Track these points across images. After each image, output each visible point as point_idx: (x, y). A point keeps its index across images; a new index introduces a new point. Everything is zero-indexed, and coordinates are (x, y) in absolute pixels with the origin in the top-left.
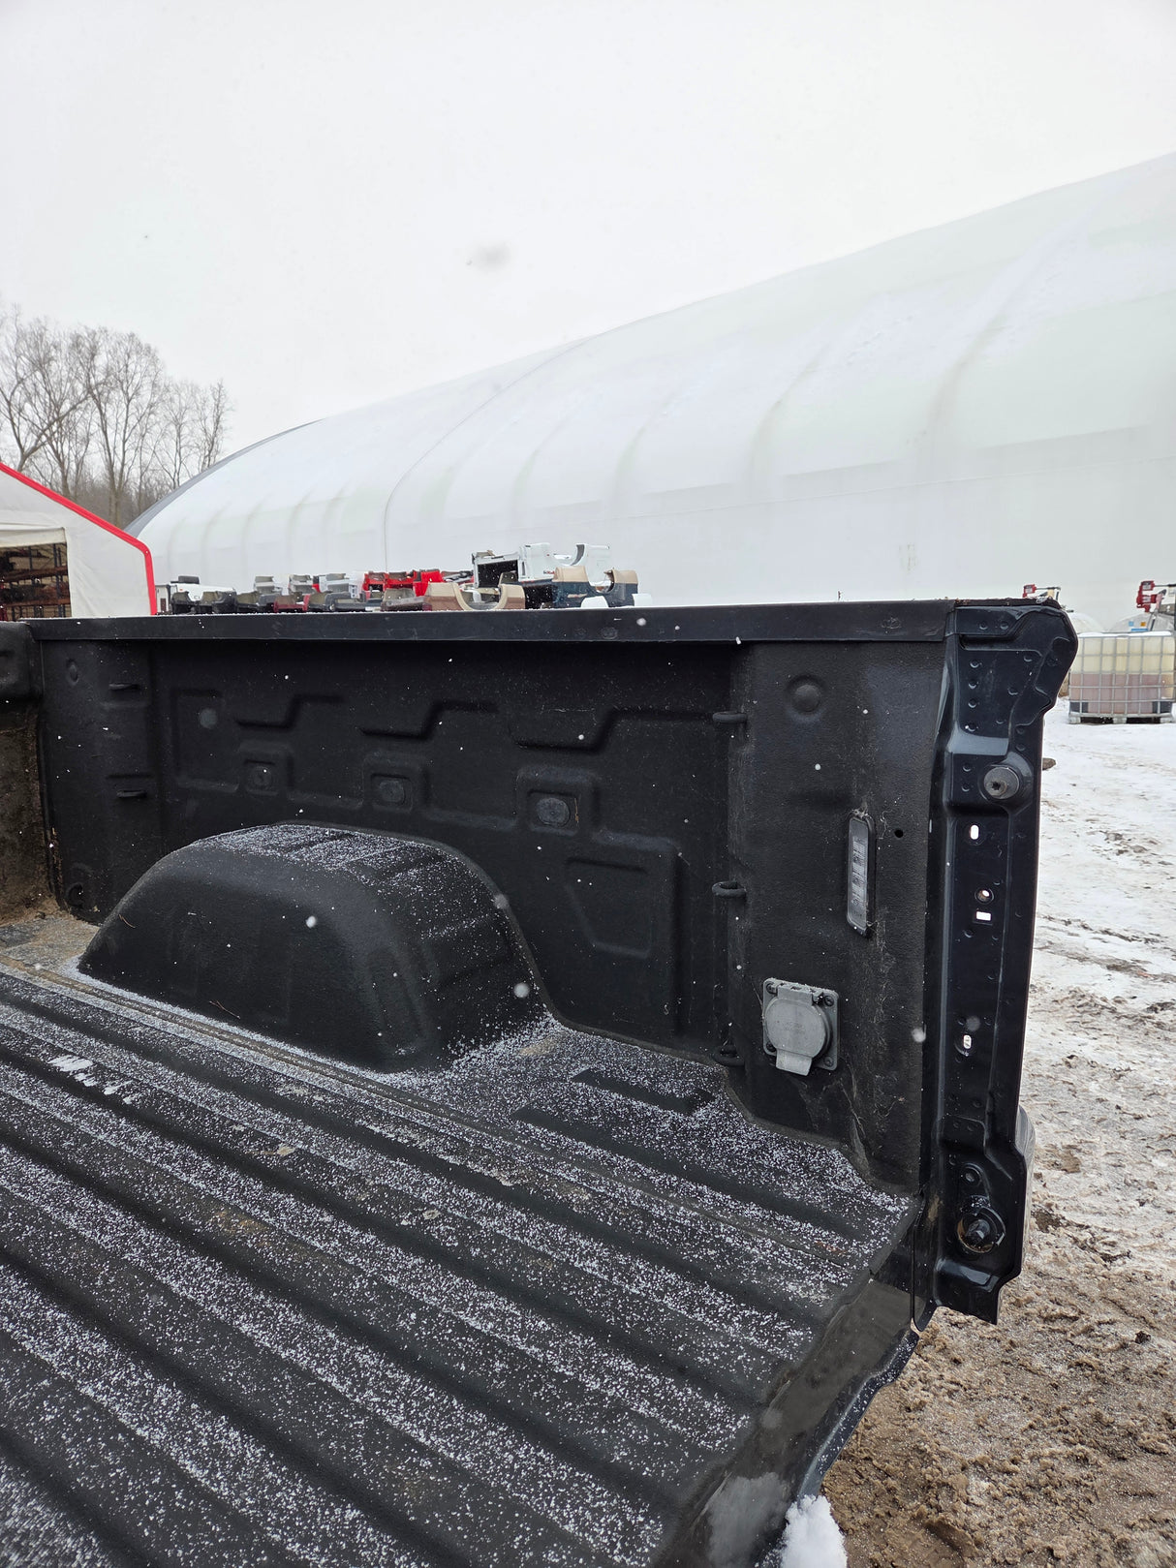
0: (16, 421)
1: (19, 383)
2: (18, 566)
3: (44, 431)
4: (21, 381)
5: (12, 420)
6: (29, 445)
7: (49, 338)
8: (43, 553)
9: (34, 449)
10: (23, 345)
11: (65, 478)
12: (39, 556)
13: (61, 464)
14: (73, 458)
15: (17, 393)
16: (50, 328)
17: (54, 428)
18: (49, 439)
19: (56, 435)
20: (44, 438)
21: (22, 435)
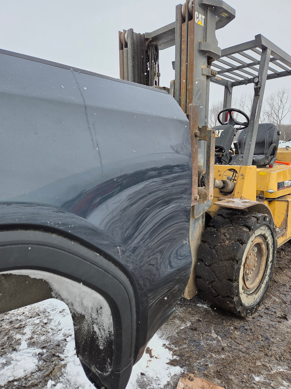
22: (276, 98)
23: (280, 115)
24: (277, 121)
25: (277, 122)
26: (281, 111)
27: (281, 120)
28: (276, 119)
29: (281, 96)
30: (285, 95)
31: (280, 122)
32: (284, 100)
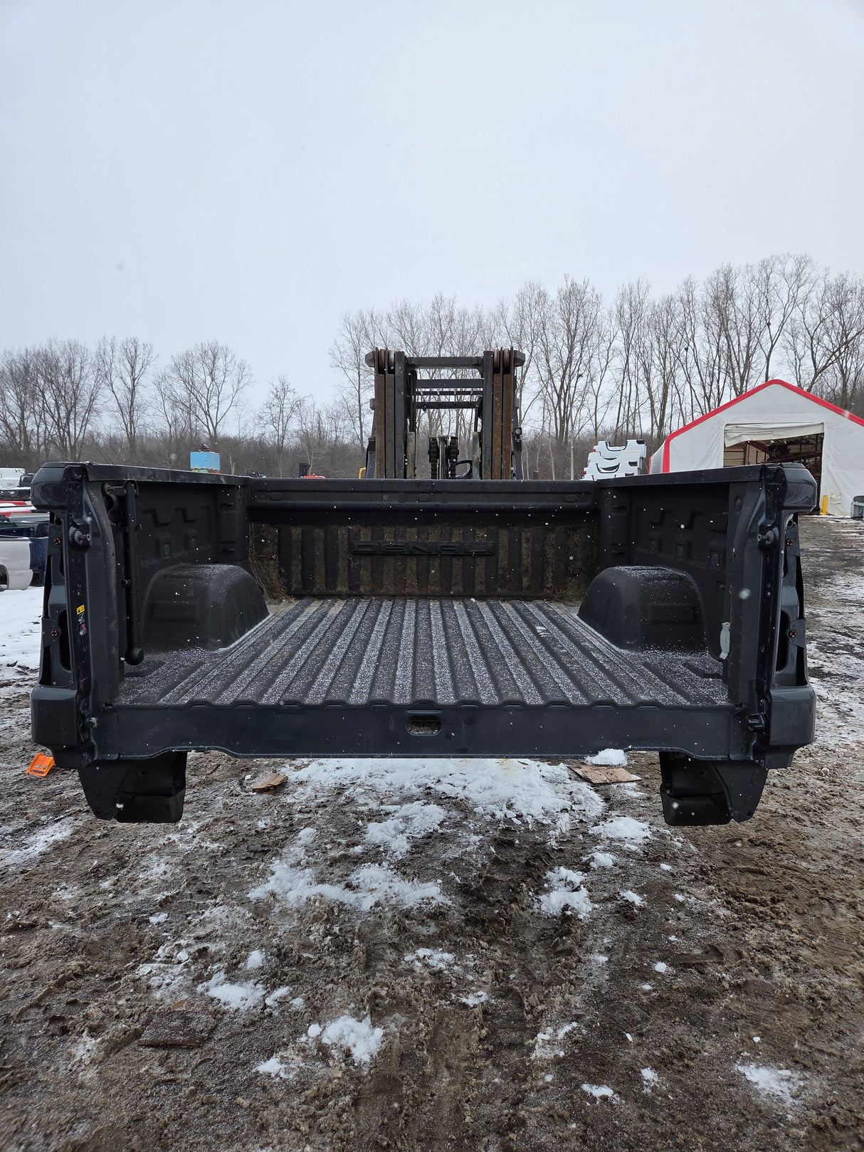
0: (815, 350)
1: (821, 322)
2: (791, 451)
3: (834, 353)
4: (823, 320)
5: (812, 349)
6: (820, 366)
7: (848, 286)
8: (811, 441)
9: (825, 367)
10: (829, 294)
11: (845, 384)
12: (808, 443)
13: (844, 375)
14: (853, 370)
15: (819, 330)
16: (849, 279)
17: (842, 350)
18: (837, 358)
19: (843, 355)
20: (834, 358)
21: (818, 358)
22: (198, 366)
23: (213, 412)
24: (208, 427)
25: (206, 429)
26: (213, 401)
27: (217, 424)
28: (205, 420)
29: (209, 362)
30: (220, 363)
31: (215, 429)
32: (219, 375)
